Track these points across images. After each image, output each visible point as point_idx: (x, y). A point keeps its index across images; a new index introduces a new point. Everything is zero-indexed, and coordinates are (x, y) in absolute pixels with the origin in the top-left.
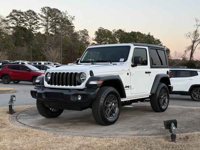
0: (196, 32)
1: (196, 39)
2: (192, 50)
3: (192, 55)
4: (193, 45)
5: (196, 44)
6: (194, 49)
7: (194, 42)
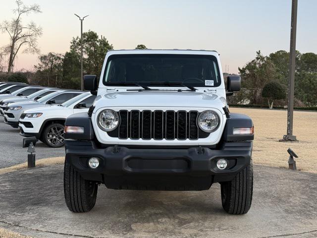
0: (17, 22)
1: (17, 34)
2: (12, 53)
3: (12, 62)
4: (13, 44)
5: (17, 44)
6: (15, 51)
7: (14, 39)
